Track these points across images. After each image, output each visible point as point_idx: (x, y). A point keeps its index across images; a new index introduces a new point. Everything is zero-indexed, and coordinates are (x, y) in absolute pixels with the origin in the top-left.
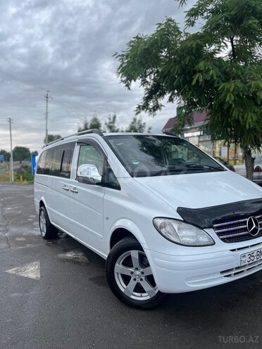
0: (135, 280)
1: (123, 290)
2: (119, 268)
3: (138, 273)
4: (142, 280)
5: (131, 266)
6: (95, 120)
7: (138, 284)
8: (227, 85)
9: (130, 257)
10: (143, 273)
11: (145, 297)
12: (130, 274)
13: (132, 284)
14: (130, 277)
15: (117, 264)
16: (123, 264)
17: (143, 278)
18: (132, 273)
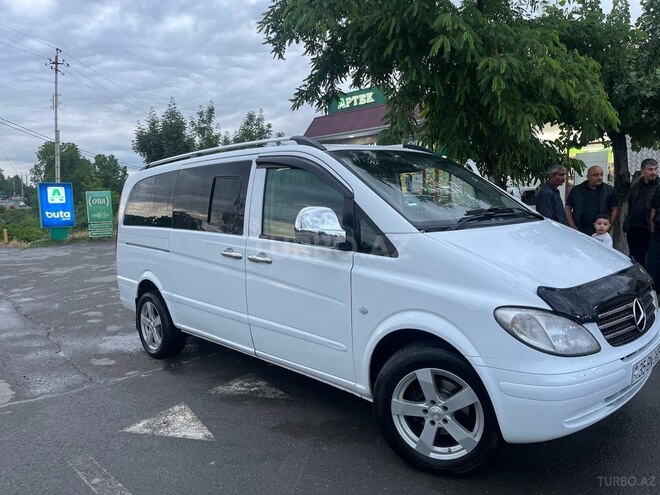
0: (433, 423)
1: (413, 446)
2: (399, 404)
3: (436, 409)
4: (445, 421)
5: (422, 399)
6: (172, 114)
7: (440, 429)
8: (493, 62)
9: (416, 382)
10: (445, 408)
11: (457, 453)
12: (421, 415)
13: (429, 432)
14: (422, 420)
15: (394, 400)
16: (407, 397)
17: (448, 418)
18: (425, 411)
